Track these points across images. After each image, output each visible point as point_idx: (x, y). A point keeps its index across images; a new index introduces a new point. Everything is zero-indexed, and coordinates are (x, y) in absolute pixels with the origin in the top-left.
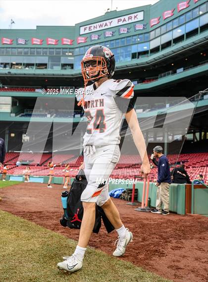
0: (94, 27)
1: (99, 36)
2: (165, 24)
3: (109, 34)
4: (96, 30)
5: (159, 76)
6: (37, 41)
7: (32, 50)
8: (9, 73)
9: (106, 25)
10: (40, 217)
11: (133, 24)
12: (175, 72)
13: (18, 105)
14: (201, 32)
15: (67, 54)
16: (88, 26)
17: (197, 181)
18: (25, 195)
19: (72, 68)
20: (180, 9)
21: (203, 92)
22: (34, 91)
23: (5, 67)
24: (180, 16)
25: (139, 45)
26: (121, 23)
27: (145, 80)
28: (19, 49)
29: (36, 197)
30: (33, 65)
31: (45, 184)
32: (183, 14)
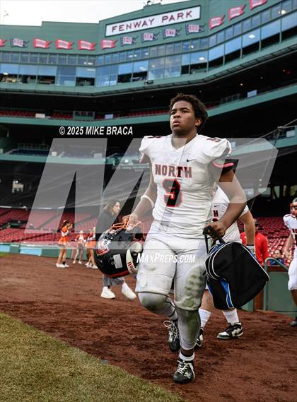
0: (127, 26)
1: (133, 39)
2: (231, 26)
3: (148, 37)
4: (129, 30)
5: (221, 101)
6: (41, 43)
7: (34, 56)
9: (145, 23)
10: (31, 311)
11: (184, 25)
12: (244, 96)
13: (8, 136)
14: (283, 40)
15: (85, 63)
16: (118, 25)
17: (273, 260)
18: (10, 275)
19: (93, 84)
20: (254, 5)
21: (284, 127)
22: (34, 116)
24: (252, 16)
25: (193, 54)
26: (167, 22)
28: (14, 55)
29: (27, 278)
30: (33, 77)
31: (43, 258)
32: (258, 13)
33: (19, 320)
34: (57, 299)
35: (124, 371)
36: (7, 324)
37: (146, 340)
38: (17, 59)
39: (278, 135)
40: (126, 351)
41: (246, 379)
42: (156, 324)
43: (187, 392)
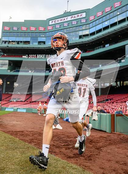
1: (60, 26)
2: (98, 19)
3: (66, 25)
4: (58, 22)
5: (95, 49)
6: (24, 29)
7: (21, 33)
8: (8, 46)
9: (64, 19)
11: (79, 20)
12: (104, 46)
13: (12, 65)
14: (118, 24)
15: (41, 36)
16: (54, 20)
17: (118, 112)
18: (14, 120)
19: (45, 44)
20: (107, 11)
21: (120, 58)
22: (22, 57)
23: (5, 43)
24: (106, 15)
25: (83, 31)
26: (73, 19)
27: (87, 51)
28: (14, 33)
29: (20, 121)
30: (21, 42)
31: (27, 113)
32: (108, 14)
33: (18, 139)
34: (33, 130)
35: (60, 159)
36: (13, 140)
37: (68, 145)
38: (15, 35)
39: (118, 61)
40: (60, 150)
41: (109, 161)
42: (72, 139)
43: (86, 167)
